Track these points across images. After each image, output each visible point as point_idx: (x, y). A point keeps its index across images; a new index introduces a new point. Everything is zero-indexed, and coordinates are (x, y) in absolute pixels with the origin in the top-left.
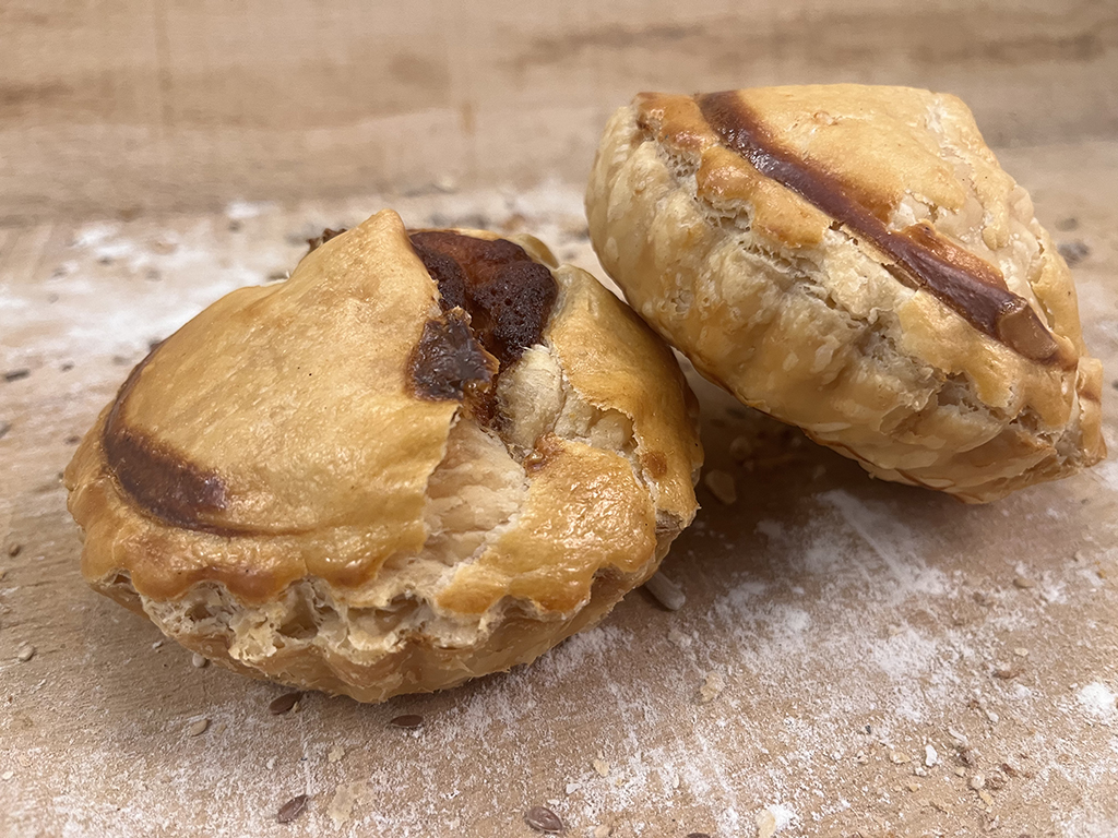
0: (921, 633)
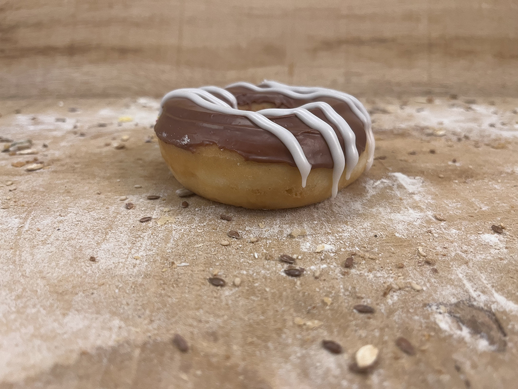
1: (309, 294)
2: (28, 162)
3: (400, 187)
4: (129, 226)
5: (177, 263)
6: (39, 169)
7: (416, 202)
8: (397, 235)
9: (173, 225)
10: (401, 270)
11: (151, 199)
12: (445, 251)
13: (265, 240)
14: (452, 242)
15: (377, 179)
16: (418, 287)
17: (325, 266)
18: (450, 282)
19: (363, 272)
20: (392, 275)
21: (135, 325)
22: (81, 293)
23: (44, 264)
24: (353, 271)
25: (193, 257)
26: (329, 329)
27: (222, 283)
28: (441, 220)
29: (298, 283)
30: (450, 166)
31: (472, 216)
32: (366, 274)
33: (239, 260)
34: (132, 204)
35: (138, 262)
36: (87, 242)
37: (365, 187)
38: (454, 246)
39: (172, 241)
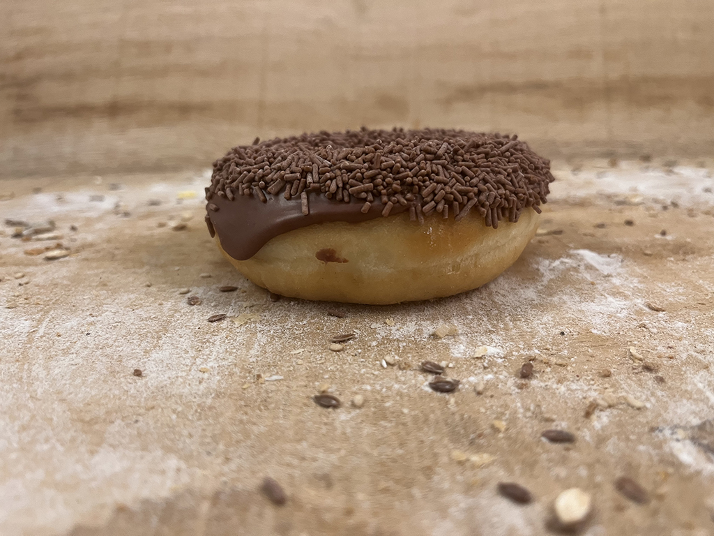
1: (470, 417)
2: (48, 249)
3: (589, 267)
4: (192, 327)
5: (265, 377)
6: (64, 256)
7: (615, 287)
8: (594, 331)
9: (258, 325)
10: (607, 379)
11: (224, 291)
12: (671, 352)
13: (396, 343)
14: (680, 339)
15: (555, 259)
16: (638, 404)
17: (490, 376)
18: (687, 395)
19: (549, 384)
20: (595, 387)
21: (202, 466)
22: (118, 422)
23: (63, 382)
24: (534, 382)
25: (289, 367)
26: (507, 466)
27: (334, 402)
28: (657, 310)
29: (452, 400)
30: (658, 239)
31: (703, 304)
32: (555, 386)
33: (359, 370)
34: (197, 298)
35: (206, 375)
36: (129, 349)
37: (538, 270)
38: (685, 345)
39: (256, 346)
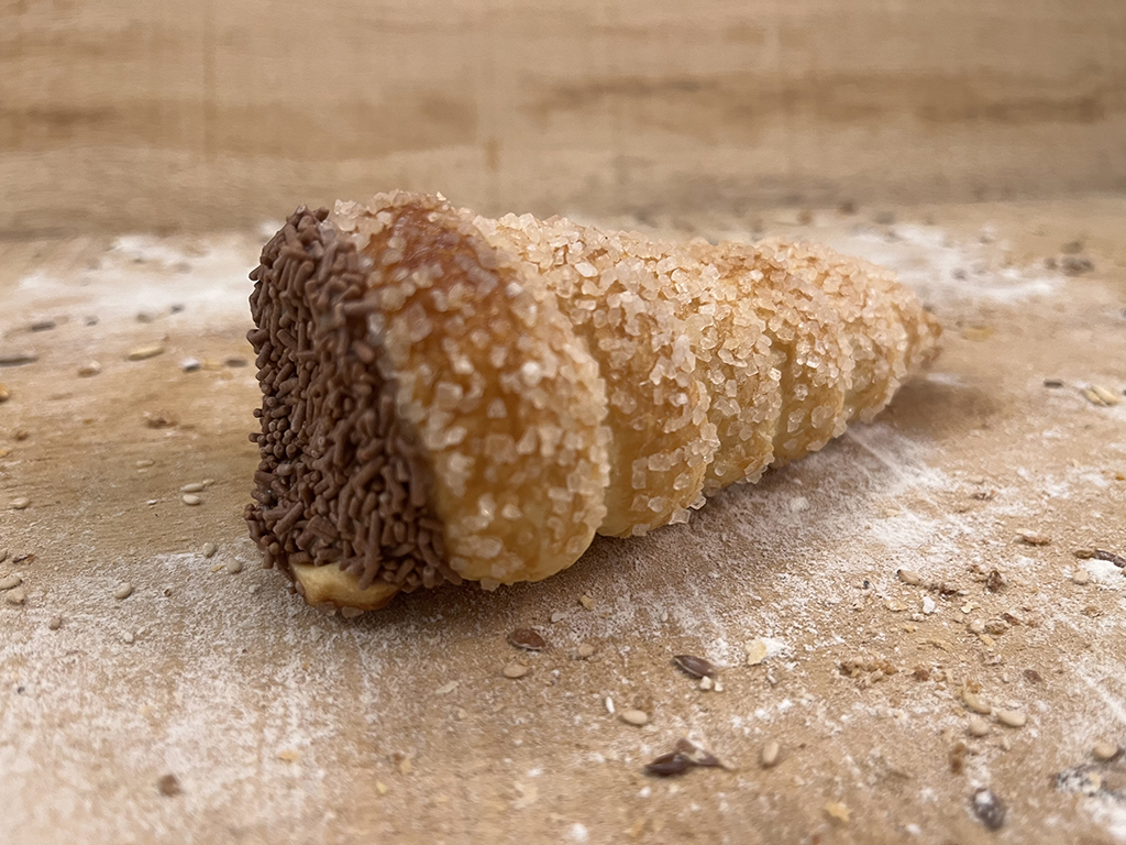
0: (921, 516)
1: (784, 798)
13: (612, 646)
17: (786, 704)
19: (881, 707)
32: (890, 711)
39: (367, 684)
